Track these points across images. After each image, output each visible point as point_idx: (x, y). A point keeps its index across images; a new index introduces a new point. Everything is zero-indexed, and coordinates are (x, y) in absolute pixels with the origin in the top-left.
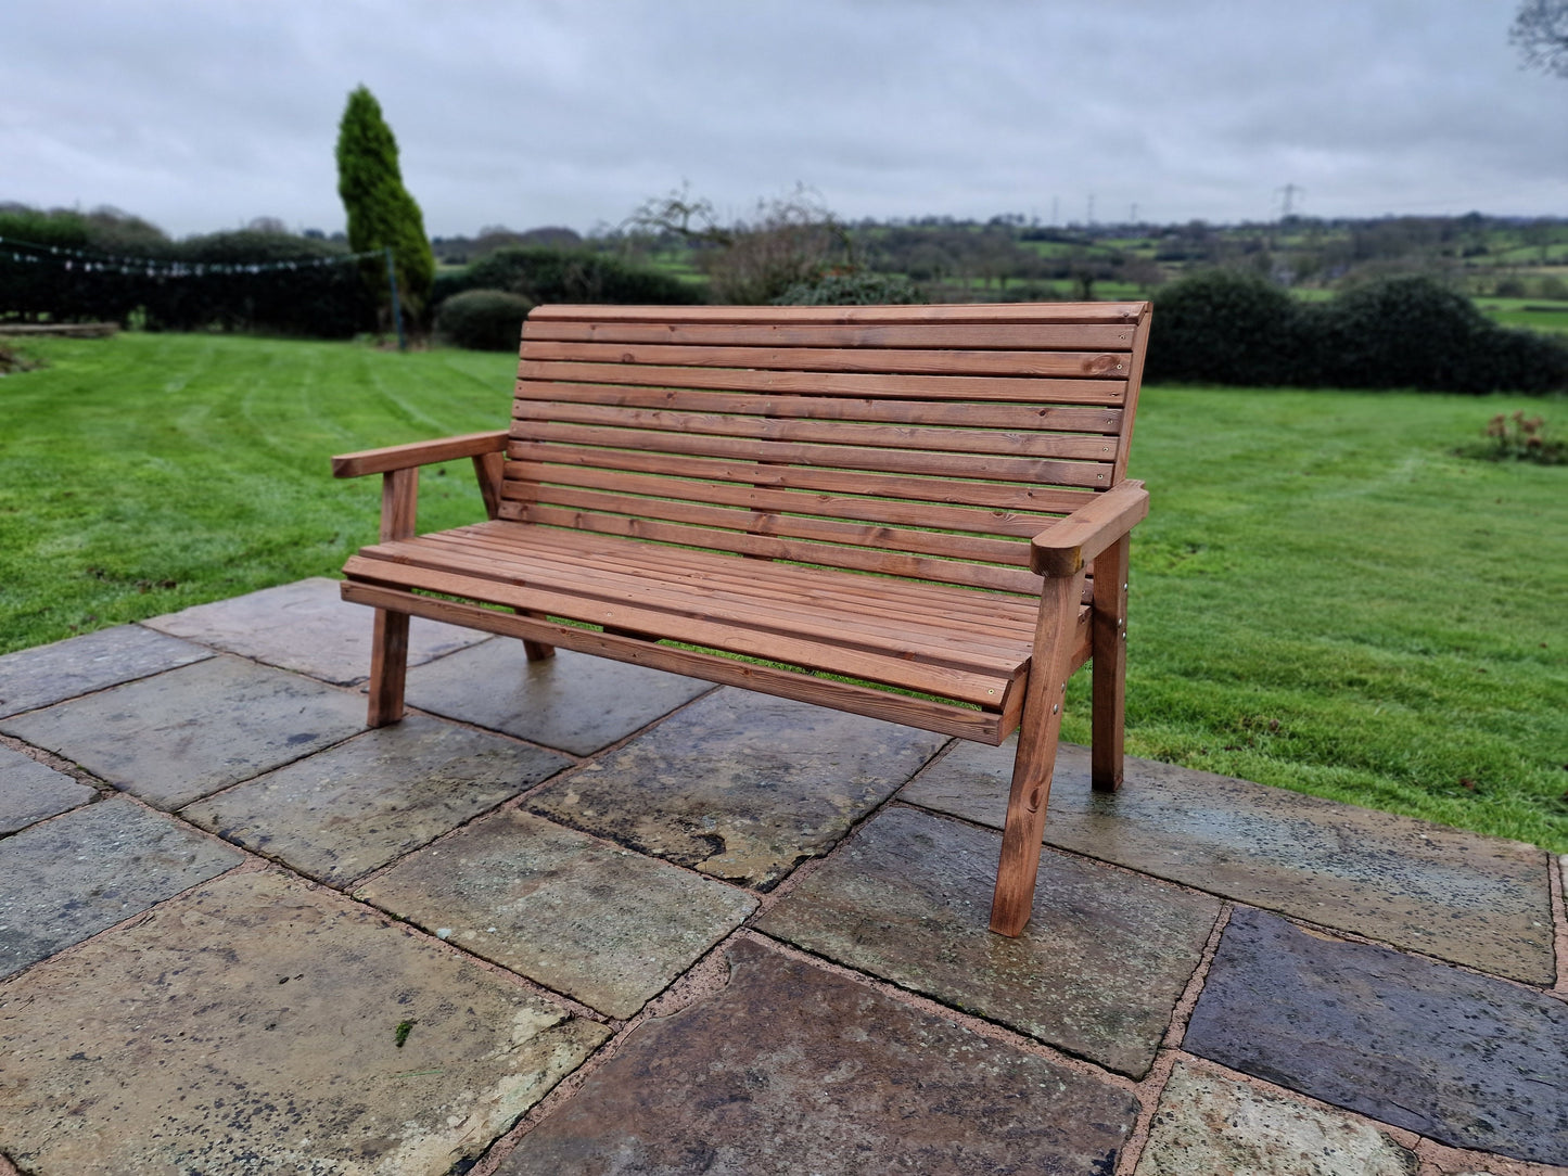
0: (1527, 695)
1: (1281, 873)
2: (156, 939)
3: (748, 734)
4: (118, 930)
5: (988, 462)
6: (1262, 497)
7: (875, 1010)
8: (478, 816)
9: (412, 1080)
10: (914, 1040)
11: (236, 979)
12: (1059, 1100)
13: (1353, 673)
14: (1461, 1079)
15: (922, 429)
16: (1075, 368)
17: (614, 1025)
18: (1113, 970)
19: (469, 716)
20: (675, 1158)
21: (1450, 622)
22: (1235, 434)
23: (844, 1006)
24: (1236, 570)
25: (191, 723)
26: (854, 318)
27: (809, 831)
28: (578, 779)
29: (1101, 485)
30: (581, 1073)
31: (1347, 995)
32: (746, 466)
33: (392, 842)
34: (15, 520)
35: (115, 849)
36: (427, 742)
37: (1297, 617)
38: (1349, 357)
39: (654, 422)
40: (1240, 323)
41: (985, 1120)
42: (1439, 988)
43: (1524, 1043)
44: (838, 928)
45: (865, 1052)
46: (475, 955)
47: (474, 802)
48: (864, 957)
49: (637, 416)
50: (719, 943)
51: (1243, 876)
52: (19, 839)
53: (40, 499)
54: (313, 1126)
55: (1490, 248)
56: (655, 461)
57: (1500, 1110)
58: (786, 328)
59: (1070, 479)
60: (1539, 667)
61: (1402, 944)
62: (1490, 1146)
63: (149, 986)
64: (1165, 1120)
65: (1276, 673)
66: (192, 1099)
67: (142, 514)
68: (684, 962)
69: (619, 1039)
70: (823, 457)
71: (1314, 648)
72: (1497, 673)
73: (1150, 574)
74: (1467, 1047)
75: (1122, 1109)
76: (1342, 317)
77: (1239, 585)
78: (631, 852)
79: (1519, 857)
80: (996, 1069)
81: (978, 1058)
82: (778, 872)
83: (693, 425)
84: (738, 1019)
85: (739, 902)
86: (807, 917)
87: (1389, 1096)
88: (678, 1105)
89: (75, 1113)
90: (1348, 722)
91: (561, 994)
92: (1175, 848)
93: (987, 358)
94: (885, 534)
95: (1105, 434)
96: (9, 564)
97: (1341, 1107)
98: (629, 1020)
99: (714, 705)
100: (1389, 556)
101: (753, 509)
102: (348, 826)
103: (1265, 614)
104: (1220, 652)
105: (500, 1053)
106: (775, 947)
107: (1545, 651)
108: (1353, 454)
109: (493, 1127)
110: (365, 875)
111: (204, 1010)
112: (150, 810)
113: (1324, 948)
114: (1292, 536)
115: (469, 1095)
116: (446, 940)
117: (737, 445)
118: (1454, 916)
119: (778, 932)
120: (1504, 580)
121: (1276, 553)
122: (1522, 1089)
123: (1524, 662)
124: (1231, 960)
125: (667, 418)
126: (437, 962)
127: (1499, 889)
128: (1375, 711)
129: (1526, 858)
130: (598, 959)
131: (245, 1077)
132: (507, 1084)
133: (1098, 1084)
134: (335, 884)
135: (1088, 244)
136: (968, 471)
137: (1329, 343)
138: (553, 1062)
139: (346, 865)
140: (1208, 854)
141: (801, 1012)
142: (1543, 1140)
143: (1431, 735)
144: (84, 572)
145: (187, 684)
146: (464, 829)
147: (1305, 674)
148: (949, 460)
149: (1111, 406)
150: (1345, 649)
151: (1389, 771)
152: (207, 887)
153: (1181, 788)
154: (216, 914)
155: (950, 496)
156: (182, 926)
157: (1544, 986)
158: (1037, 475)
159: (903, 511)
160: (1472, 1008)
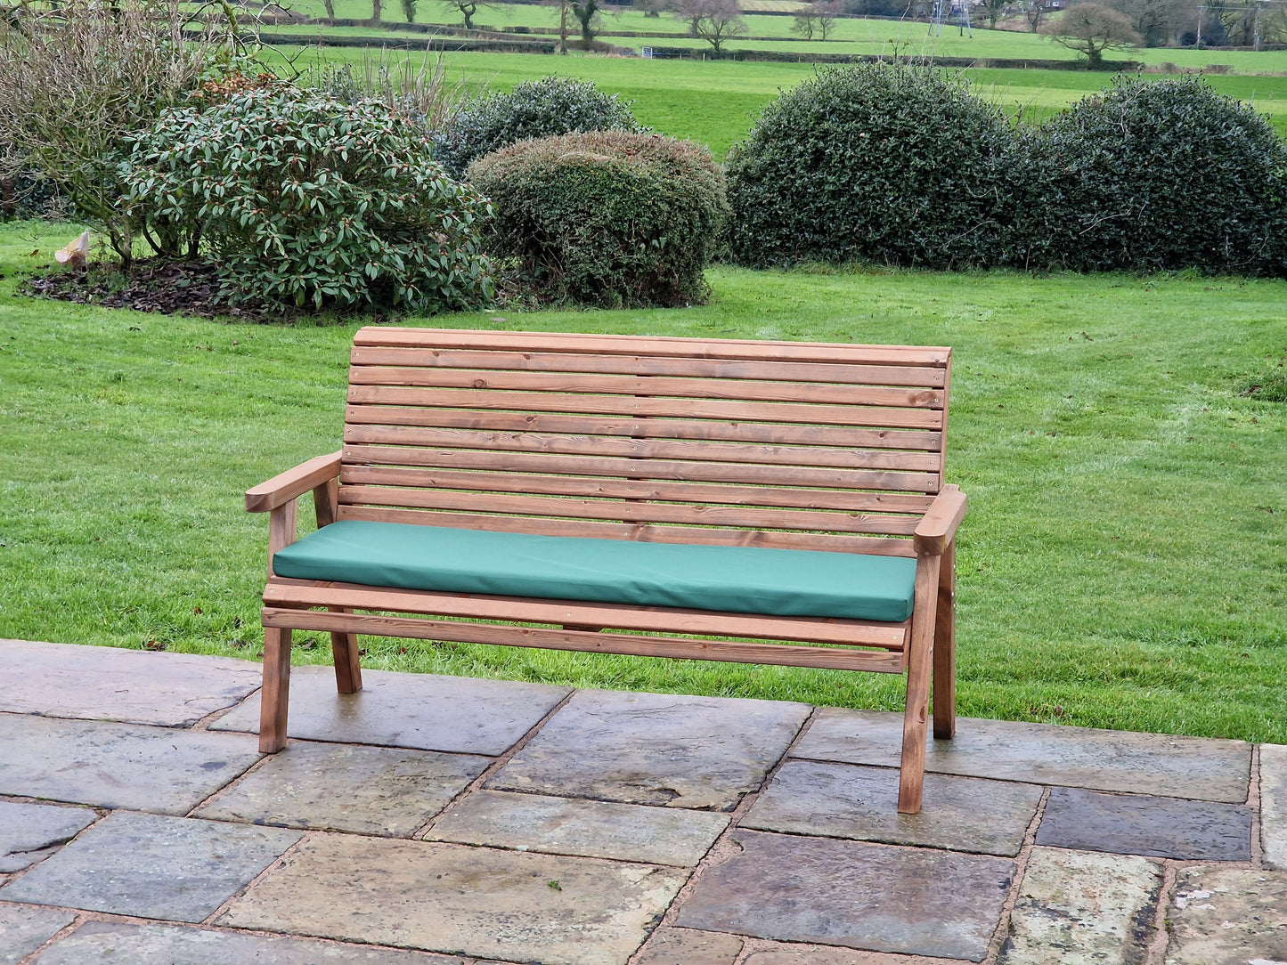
1: (1079, 770)
3: (627, 731)
5: (842, 473)
6: (1000, 473)
8: (458, 795)
12: (973, 867)
13: (1124, 665)
14: (1188, 839)
15: (784, 447)
16: (904, 401)
17: (689, 869)
18: (985, 820)
21: (1220, 613)
26: (712, 353)
27: (736, 779)
28: (513, 767)
29: (931, 490)
30: (689, 886)
32: (618, 483)
33: (411, 813)
39: (515, 443)
41: (936, 877)
42: (1178, 809)
43: (1224, 824)
44: (795, 820)
46: (558, 854)
47: (443, 788)
48: (824, 830)
49: (495, 438)
50: (721, 835)
51: (1055, 773)
56: (517, 480)
57: (1208, 847)
58: (648, 360)
59: (908, 486)
61: (1156, 794)
62: (1200, 858)
64: (1033, 866)
65: (1052, 671)
68: (706, 844)
69: (698, 874)
70: (695, 473)
71: (1087, 646)
72: (1259, 657)
75: (1007, 866)
78: (608, 803)
79: (1236, 748)
80: (932, 861)
81: (920, 859)
82: (731, 801)
83: (556, 446)
85: (716, 817)
86: (771, 818)
87: (1150, 847)
90: (1122, 703)
91: (639, 862)
92: (1006, 764)
93: (834, 391)
94: (759, 537)
95: (930, 451)
97: (1125, 854)
98: (696, 867)
100: (1159, 545)
101: (626, 521)
102: (359, 808)
104: (994, 655)
105: (629, 885)
108: (1111, 398)
109: (659, 906)
110: (418, 830)
113: (1111, 800)
114: (1046, 525)
115: (631, 899)
116: (528, 851)
117: (608, 463)
118: (1190, 779)
119: (757, 827)
121: (1032, 547)
122: (1219, 839)
124: (1055, 810)
125: (528, 440)
127: (1219, 765)
128: (1148, 695)
129: (1239, 748)
130: (647, 847)
132: (649, 894)
133: (993, 861)
134: (401, 836)
136: (827, 482)
137: (1059, 195)
138: (668, 884)
140: (1029, 765)
142: (1228, 854)
146: (458, 803)
148: (811, 473)
149: (932, 430)
153: (1000, 732)
155: (814, 503)
157: (1239, 803)
158: (882, 484)
159: (774, 517)
160: (1198, 814)
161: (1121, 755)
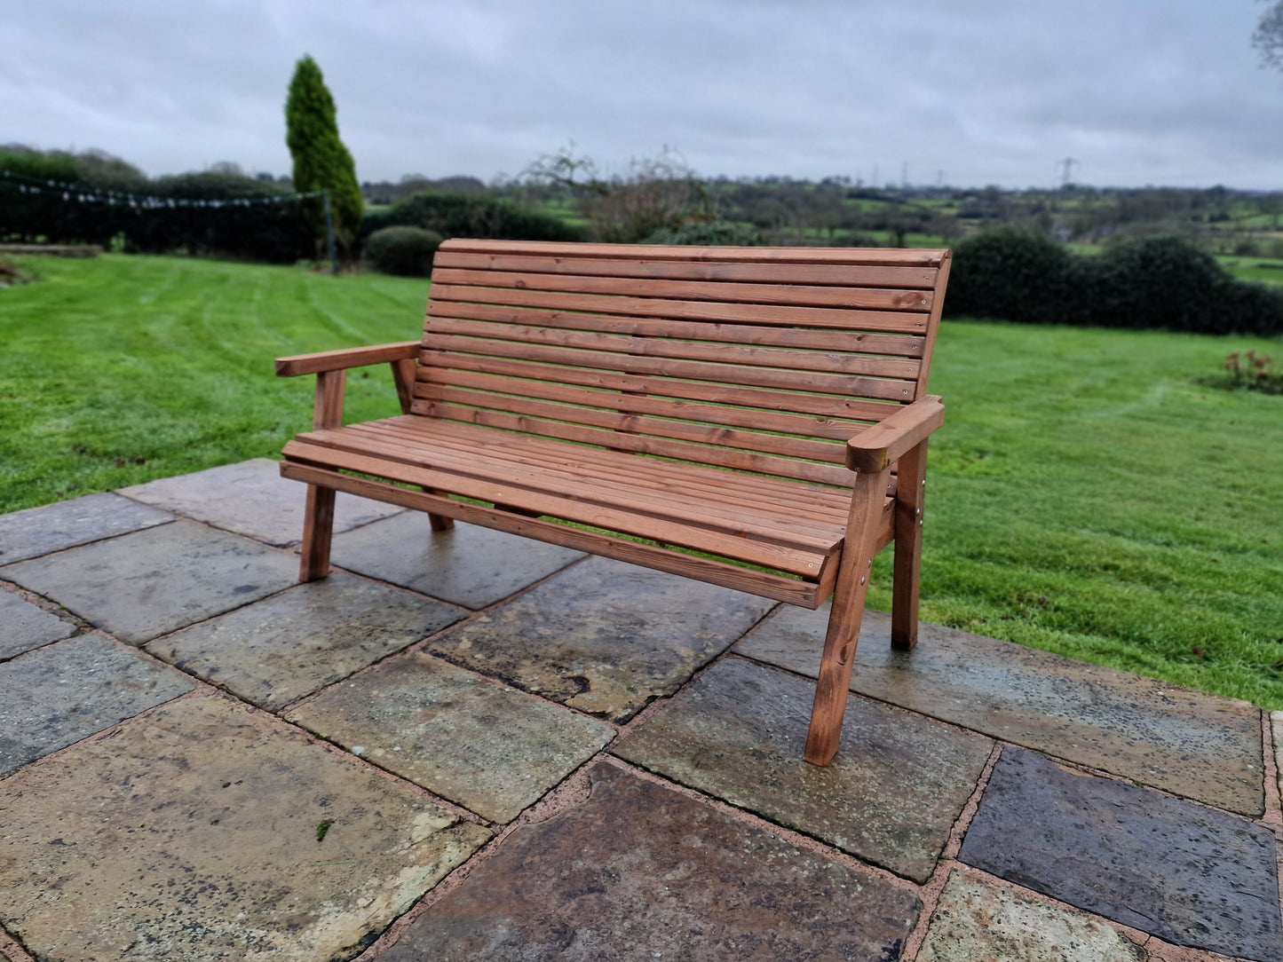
0: (1249, 581)
1: (1043, 720)
2: (123, 749)
3: (611, 596)
4: (92, 741)
5: (814, 377)
6: (1038, 414)
7: (708, 822)
8: (388, 656)
9: (329, 868)
10: (740, 848)
11: (187, 783)
12: (856, 898)
13: (1107, 560)
14: (1184, 890)
15: (760, 349)
16: (887, 303)
17: (495, 829)
18: (904, 795)
19: (383, 575)
20: (543, 937)
21: (1189, 520)
22: (1018, 362)
23: (684, 818)
24: (1016, 473)
25: (155, 574)
26: (707, 256)
27: (659, 676)
28: (471, 629)
29: (906, 398)
30: (467, 866)
31: (1094, 820)
32: (617, 376)
33: (317, 676)
34: (14, 405)
35: (90, 675)
36: (350, 596)
37: (1064, 513)
38: (1114, 301)
39: (541, 337)
40: (1025, 271)
41: (795, 913)
42: (1167, 816)
43: (1236, 862)
44: (679, 754)
45: (699, 856)
46: (383, 769)
47: (385, 645)
48: (701, 779)
49: (527, 332)
50: (582, 765)
51: (1012, 721)
52: (12, 665)
53: (35, 388)
54: (248, 903)
55: (1231, 214)
56: (540, 369)
57: (1215, 916)
58: (651, 264)
59: (879, 393)
60: (1260, 559)
61: (1140, 779)
62: (1205, 944)
63: (117, 787)
64: (942, 916)
65: (1045, 558)
66: (150, 879)
67: (118, 403)
68: (554, 779)
69: (499, 840)
70: (679, 370)
71: (1076, 539)
72: (1226, 563)
73: (945, 474)
74: (1189, 864)
75: (907, 907)
76: (1108, 268)
77: (1018, 485)
78: (513, 689)
79: (1238, 711)
80: (806, 872)
81: (792, 863)
82: (632, 708)
83: (572, 341)
84: (598, 826)
85: (600, 732)
86: (655, 745)
87: (1125, 902)
88: (546, 894)
89: (54, 887)
90: (1103, 599)
91: (452, 802)
92: (958, 698)
93: (815, 292)
94: (728, 434)
95: (911, 357)
96: (9, 441)
97: (1086, 910)
98: (508, 824)
99: (584, 571)
101: (620, 411)
102: (282, 662)
103: (1038, 510)
104: (1000, 539)
105: (402, 848)
106: (628, 769)
107: (1265, 546)
108: (1113, 382)
109: (395, 907)
110: (294, 702)
111: (161, 807)
112: (120, 644)
113: (1077, 782)
114: (1061, 446)
115: (375, 882)
116: (359, 756)
117: (608, 357)
118: (1183, 758)
119: (631, 757)
120: (1234, 487)
121: (1049, 460)
122: (1233, 899)
123: (1250, 554)
125: (552, 335)
126: (350, 774)
127: (1220, 737)
128: (1125, 591)
129: (1243, 712)
130: (483, 775)
131: (193, 862)
132: (407, 874)
133: (889, 886)
134: (270, 708)
135: (902, 203)
136: (797, 384)
137: (1097, 289)
138: (445, 857)
139: (279, 693)
140: (984, 703)
141: (648, 822)
142: (1249, 941)
143: (1170, 612)
144: (70, 449)
145: (152, 542)
146: (377, 667)
147: (1069, 559)
148: (782, 375)
149: (915, 334)
150: (1103, 540)
151: (1135, 640)
152: (165, 708)
153: (964, 649)
154: (172, 729)
155: (782, 405)
156: (144, 738)
157: (1254, 817)
158: (854, 390)
159: (743, 416)
160: (1195, 833)
161: (1096, 705)
